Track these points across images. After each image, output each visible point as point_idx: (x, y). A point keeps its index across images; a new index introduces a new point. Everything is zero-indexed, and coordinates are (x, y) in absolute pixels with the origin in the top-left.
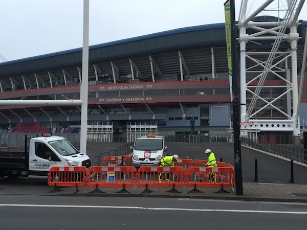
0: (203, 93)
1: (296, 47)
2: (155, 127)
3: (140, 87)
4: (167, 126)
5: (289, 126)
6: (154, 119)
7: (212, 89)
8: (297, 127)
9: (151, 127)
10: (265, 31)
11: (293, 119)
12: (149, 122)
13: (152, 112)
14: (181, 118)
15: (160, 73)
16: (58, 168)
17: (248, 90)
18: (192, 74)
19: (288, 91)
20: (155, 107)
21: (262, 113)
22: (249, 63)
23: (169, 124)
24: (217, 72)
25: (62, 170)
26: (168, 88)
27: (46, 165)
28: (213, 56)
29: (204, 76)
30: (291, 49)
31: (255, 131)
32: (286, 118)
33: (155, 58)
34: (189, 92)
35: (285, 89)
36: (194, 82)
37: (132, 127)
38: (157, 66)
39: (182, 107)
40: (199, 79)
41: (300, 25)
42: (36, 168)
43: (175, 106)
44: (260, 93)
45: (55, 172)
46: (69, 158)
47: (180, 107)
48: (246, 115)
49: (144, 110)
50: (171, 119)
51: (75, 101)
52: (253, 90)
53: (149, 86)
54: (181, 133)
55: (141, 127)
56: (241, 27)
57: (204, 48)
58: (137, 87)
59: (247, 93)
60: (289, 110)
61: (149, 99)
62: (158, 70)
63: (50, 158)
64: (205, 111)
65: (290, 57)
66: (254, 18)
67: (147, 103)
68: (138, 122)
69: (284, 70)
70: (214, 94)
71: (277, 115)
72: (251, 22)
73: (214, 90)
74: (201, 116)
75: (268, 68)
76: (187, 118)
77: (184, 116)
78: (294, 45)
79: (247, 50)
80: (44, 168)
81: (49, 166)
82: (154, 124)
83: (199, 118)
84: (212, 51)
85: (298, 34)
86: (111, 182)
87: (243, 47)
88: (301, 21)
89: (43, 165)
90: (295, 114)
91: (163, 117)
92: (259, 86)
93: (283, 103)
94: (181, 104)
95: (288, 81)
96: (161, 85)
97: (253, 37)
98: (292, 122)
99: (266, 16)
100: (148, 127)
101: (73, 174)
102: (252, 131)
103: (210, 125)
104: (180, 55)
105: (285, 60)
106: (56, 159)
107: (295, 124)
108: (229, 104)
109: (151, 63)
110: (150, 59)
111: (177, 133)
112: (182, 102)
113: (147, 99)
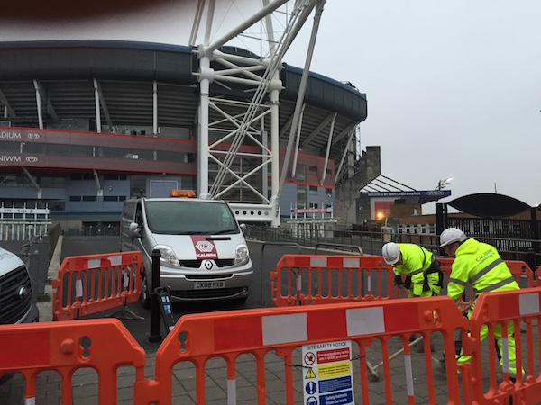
0: (137, 157)
1: (277, 99)
2: (46, 211)
3: (15, 135)
4: (66, 211)
5: (267, 214)
6: (40, 196)
7: (152, 151)
8: (277, 216)
9: (36, 211)
10: (237, 69)
11: (272, 204)
12: (31, 203)
13: (37, 186)
14: (94, 198)
15: (54, 116)
17: (211, 156)
18: (115, 124)
19: (265, 163)
21: (228, 194)
22: (213, 115)
23: (71, 207)
24: (159, 125)
26: (71, 143)
28: (155, 96)
29: (139, 129)
30: (270, 102)
32: (260, 201)
34: (109, 152)
35: (260, 161)
36: (121, 136)
38: (49, 103)
39: (97, 178)
40: (128, 132)
41: (283, 70)
43: (86, 175)
47: (93, 178)
48: (208, 196)
49: (23, 182)
50: (74, 199)
53: (33, 136)
54: (94, 224)
55: (14, 211)
56: (203, 56)
58: (8, 135)
60: (265, 191)
61: (32, 160)
62: (51, 110)
66: (220, 46)
67: (28, 168)
68: (7, 202)
69: (259, 133)
70: (155, 159)
71: (250, 197)
72: (217, 52)
73: (155, 154)
74: (131, 196)
75: (242, 129)
76: (106, 198)
77: (100, 194)
78: (275, 97)
79: (211, 95)
82: (41, 207)
84: (155, 89)
87: (205, 88)
88: (284, 64)
90: (274, 197)
91: (59, 194)
93: (256, 180)
94: (95, 173)
95: (264, 146)
96: (58, 137)
97: (219, 75)
98: (270, 209)
100: (29, 211)
104: (96, 86)
107: (274, 212)
108: (180, 178)
109: (38, 95)
110: (36, 87)
111: (85, 224)
112: (97, 170)
113: (28, 159)
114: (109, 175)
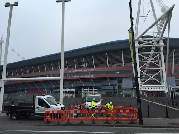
0: (119, 73)
1: (163, 50)
2: (96, 89)
3: (88, 70)
4: (102, 89)
5: (162, 88)
6: (95, 85)
7: (123, 71)
8: (166, 89)
9: (94, 89)
10: (147, 43)
11: (164, 85)
12: (93, 87)
13: (94, 82)
14: (108, 85)
15: (97, 63)
16: (49, 111)
17: (141, 71)
18: (113, 64)
19: (161, 71)
20: (96, 80)
21: (148, 82)
22: (140, 58)
23: (103, 88)
24: (125, 62)
25: (51, 112)
26: (102, 71)
27: (43, 110)
28: (122, 55)
29: (119, 65)
30: (161, 51)
31: (145, 91)
32: (160, 84)
33: (95, 57)
34: (111, 72)
35: (159, 70)
36: (114, 67)
37: (85, 90)
38: (96, 60)
39: (108, 80)
40: (116, 66)
41: (164, 40)
42: (38, 111)
43: (105, 79)
44: (147, 72)
45: (47, 113)
46: (54, 106)
47: (107, 80)
48: (140, 83)
49: (90, 82)
50: (103, 86)
51: (58, 78)
52: (143, 71)
53: (92, 70)
54: (109, 92)
55: (89, 90)
56: (136, 41)
57: (118, 51)
58: (87, 70)
59: (140, 72)
60: (162, 80)
61: (92, 76)
62: (96, 62)
63: (45, 106)
64: (120, 82)
65: (160, 54)
66: (141, 37)
67: (92, 78)
68: (87, 87)
69: (158, 61)
70: (124, 73)
71: (156, 83)
72: (140, 39)
73: (124, 71)
74: (118, 84)
75: (150, 60)
76: (111, 85)
77: (110, 84)
78: (162, 49)
79: (139, 52)
80: (42, 112)
81: (44, 110)
82: (95, 88)
83: (117, 85)
84: (122, 53)
85: (163, 43)
86: (75, 119)
87: (137, 50)
88: (164, 38)
89: (42, 110)
90: (165, 82)
91: (100, 84)
92: (146, 69)
93: (158, 77)
94: (108, 78)
95: (160, 66)
96: (98, 69)
97: (141, 45)
98: (164, 86)
99: (147, 36)
100: (92, 90)
101: (56, 114)
102: (144, 91)
103: (123, 88)
104: (107, 55)
105: (158, 56)
106: (48, 107)
107: (165, 87)
108: (132, 78)
109: (93, 59)
110: (93, 57)
111: (106, 92)
112: (108, 77)
113: (91, 76)
114: (112, 79)
